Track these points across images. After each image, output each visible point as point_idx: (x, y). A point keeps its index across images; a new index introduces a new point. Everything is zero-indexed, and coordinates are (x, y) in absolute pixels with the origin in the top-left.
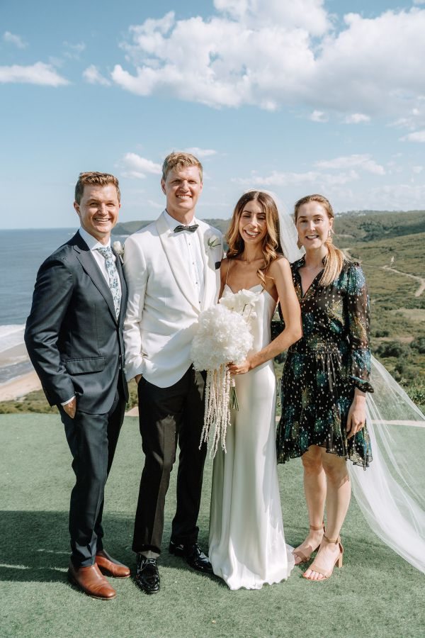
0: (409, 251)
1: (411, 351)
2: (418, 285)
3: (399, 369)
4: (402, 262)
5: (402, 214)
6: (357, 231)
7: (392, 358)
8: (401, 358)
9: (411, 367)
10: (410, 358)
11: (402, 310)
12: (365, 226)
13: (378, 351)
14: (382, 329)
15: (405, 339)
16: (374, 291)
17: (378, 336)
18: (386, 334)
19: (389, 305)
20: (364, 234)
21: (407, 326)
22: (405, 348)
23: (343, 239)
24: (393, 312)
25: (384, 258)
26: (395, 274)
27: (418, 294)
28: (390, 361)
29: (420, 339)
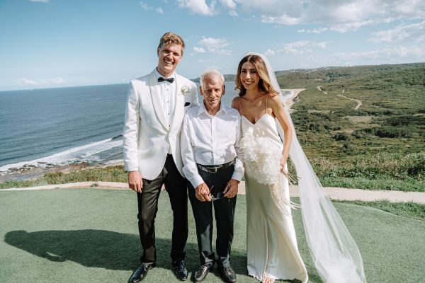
0: (352, 87)
1: (352, 137)
2: (356, 104)
3: (345, 146)
4: (348, 92)
5: (349, 67)
6: (325, 77)
7: (342, 141)
8: (347, 141)
9: (352, 145)
10: (351, 141)
11: (347, 117)
12: (329, 74)
13: (335, 137)
14: (337, 126)
15: (349, 131)
16: (333, 107)
17: (335, 130)
18: (339, 129)
19: (341, 114)
20: (328, 78)
21: (350, 125)
22: (349, 136)
23: (318, 82)
24: (343, 118)
25: (339, 90)
26: (344, 99)
27: (356, 109)
28: (341, 143)
29: (357, 131)
